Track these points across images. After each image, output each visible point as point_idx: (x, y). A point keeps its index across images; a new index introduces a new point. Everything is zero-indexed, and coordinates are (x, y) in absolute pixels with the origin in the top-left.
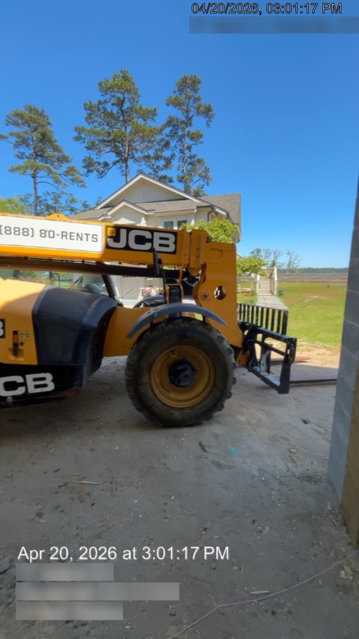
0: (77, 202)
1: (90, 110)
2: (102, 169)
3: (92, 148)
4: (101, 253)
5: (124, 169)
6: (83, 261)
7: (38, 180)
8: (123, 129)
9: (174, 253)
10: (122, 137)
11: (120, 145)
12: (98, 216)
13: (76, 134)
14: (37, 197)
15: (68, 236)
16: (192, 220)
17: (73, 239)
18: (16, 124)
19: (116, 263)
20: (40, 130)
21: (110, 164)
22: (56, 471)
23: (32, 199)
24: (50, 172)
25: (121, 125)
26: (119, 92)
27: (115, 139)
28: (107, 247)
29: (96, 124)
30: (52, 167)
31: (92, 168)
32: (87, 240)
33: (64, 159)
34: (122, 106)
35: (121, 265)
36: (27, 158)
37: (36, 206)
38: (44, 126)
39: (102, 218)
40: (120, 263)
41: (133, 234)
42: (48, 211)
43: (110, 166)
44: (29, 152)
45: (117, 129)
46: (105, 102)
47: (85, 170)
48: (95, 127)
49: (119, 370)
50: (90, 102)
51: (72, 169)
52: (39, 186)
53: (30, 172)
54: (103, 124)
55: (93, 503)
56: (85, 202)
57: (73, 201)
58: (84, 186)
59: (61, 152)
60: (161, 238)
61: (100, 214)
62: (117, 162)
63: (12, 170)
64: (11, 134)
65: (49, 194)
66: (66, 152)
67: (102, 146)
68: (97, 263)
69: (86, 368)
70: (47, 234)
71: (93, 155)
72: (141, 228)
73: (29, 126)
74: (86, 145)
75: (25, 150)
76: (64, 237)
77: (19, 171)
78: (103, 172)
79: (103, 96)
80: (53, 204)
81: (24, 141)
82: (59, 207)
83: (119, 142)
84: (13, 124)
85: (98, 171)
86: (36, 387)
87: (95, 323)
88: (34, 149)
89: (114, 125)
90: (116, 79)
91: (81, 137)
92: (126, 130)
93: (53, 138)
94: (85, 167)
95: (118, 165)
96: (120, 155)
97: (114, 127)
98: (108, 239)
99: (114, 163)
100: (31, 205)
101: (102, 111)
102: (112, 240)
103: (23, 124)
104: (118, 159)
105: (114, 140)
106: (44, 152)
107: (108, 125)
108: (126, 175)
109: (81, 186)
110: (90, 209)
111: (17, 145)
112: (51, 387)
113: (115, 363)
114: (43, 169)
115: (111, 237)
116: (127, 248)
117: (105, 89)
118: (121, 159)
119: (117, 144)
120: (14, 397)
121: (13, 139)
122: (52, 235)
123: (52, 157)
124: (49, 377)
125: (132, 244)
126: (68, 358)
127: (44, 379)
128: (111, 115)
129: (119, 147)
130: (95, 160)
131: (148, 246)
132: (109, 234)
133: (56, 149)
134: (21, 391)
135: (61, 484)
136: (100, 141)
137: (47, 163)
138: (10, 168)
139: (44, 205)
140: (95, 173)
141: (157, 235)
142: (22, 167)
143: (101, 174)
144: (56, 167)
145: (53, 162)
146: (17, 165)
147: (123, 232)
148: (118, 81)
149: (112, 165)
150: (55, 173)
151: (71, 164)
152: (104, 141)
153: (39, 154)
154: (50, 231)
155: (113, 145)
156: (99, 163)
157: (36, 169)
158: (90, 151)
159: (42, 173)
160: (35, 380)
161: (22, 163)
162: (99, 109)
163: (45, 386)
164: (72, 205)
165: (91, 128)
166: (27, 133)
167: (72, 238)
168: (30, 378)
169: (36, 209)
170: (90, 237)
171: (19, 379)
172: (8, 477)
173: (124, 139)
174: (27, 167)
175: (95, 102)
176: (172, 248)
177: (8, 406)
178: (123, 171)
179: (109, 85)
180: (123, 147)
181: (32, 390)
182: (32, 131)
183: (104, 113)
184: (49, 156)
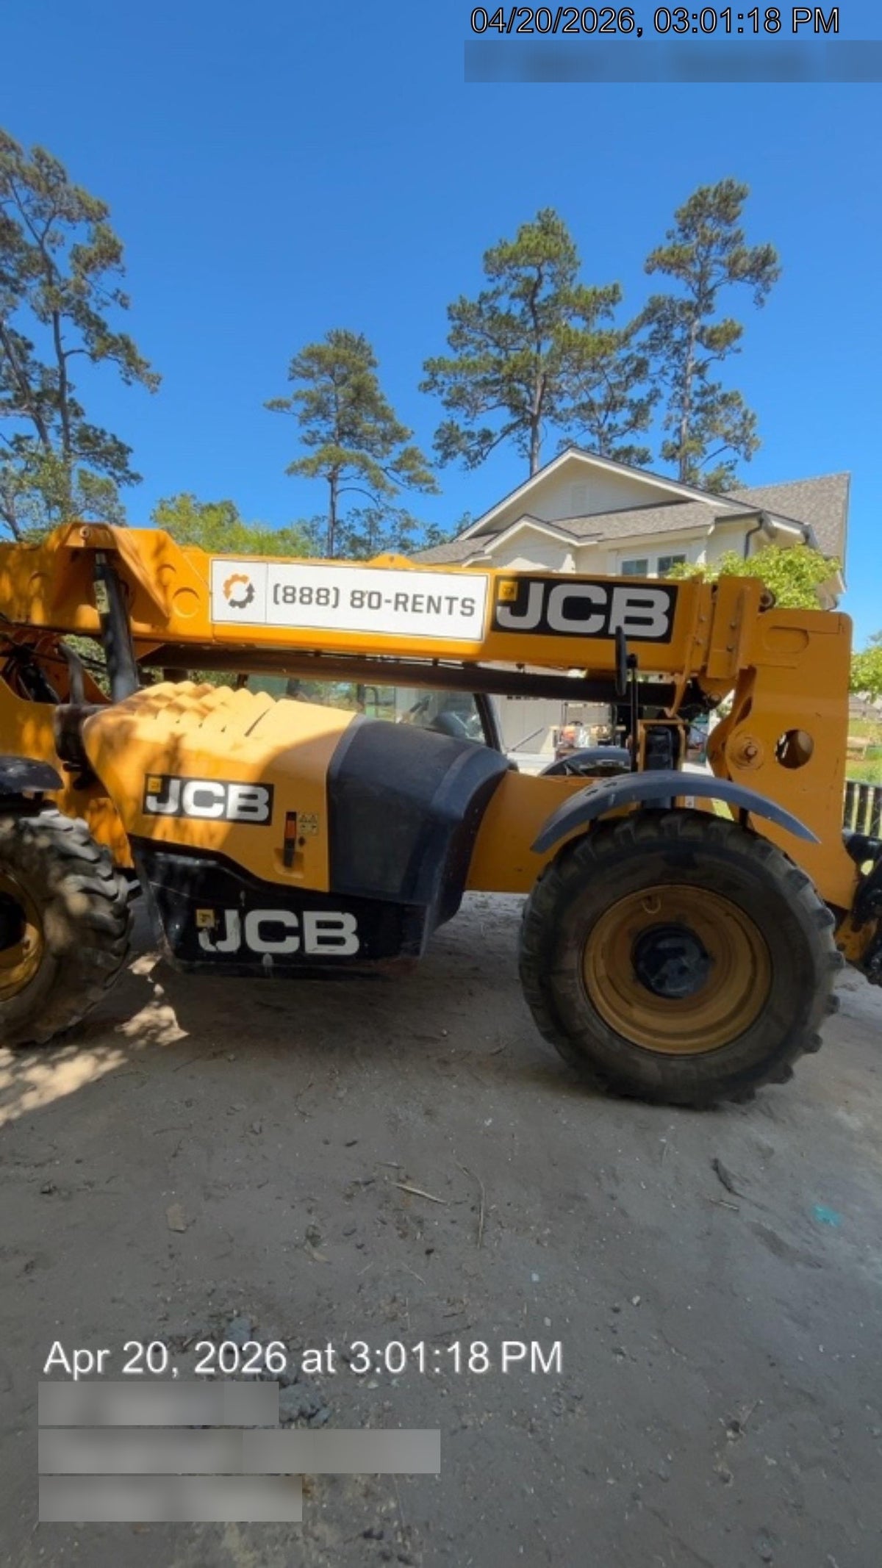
0: (415, 527)
1: (459, 319)
2: (476, 448)
3: (457, 403)
4: (481, 642)
5: (527, 441)
6: (436, 662)
7: (339, 485)
8: (534, 349)
9: (665, 638)
10: (529, 368)
11: (522, 387)
12: (462, 557)
13: (426, 377)
14: (335, 523)
15: (409, 605)
16: (699, 554)
17: (420, 611)
18: (309, 375)
19: (511, 667)
20: (353, 379)
21: (496, 434)
22: (349, 1145)
23: (324, 527)
24: (365, 466)
25: (528, 341)
26: (530, 265)
27: (511, 375)
28: (495, 626)
29: (471, 348)
30: (369, 455)
31: (454, 448)
32: (450, 612)
33: (398, 435)
34: (534, 294)
35: (522, 671)
36: (323, 441)
37: (331, 541)
38: (361, 369)
39: (471, 561)
40: (520, 666)
41: (559, 594)
42: (353, 551)
43: (495, 440)
44: (325, 428)
45: (518, 352)
46: (497, 293)
47: (439, 454)
48: (468, 355)
49: (493, 925)
50: (463, 301)
51: (411, 455)
52: (339, 500)
53: (326, 470)
54: (487, 346)
55: (430, 1246)
56: (433, 526)
57: (408, 524)
58: (434, 490)
59: (390, 419)
60: (631, 603)
61: (467, 552)
62: (513, 427)
63: (292, 471)
64: (296, 397)
65: (358, 514)
66: (400, 420)
67: (479, 394)
68: (464, 665)
69: (430, 912)
70: (366, 599)
71: (459, 418)
72: (582, 578)
73: (332, 376)
74: (445, 397)
75: (320, 425)
76: (401, 607)
77: (305, 471)
78: (479, 453)
79: (491, 280)
80: (365, 534)
81: (320, 409)
82: (378, 540)
83: (520, 381)
84: (303, 376)
85: (467, 453)
86: (322, 941)
87: (459, 809)
88: (338, 420)
89: (513, 342)
90: (526, 236)
91: (436, 383)
92: (539, 350)
93: (378, 394)
94: (439, 447)
95: (514, 434)
96: (521, 411)
97: (512, 347)
98: (499, 608)
99: (506, 432)
100: (321, 540)
101: (487, 315)
102: (507, 610)
103: (321, 372)
104: (515, 420)
105: (510, 378)
106: (355, 425)
107: (497, 344)
108: (531, 456)
109: (427, 490)
110: (443, 542)
111: (305, 419)
112: (351, 946)
113: (484, 907)
114: (351, 460)
115: (505, 604)
116: (543, 628)
117: (496, 263)
118: (522, 420)
119: (516, 385)
120: (277, 957)
121: (299, 407)
122: (374, 603)
123: (372, 433)
124: (350, 921)
125: (557, 620)
126: (395, 883)
127: (338, 925)
128: (508, 321)
129: (518, 392)
130: (463, 429)
131: (595, 623)
132: (501, 597)
133: (383, 415)
134: (290, 945)
135: (360, 1179)
136: (476, 384)
137: (360, 447)
138: (288, 466)
139: (347, 538)
140: (461, 458)
141: (621, 595)
142: (312, 461)
143: (474, 459)
144: (377, 454)
145: (373, 445)
146: (302, 459)
147: (536, 590)
148: (530, 239)
149: (500, 435)
150: (375, 467)
151: (410, 444)
152: (486, 383)
153: (347, 432)
154: (371, 594)
155: (506, 389)
156: (470, 435)
157: (338, 463)
158: (452, 411)
159: (349, 470)
160: (320, 925)
161: (311, 453)
162: (480, 313)
163: (339, 941)
164: (405, 535)
165: (460, 359)
166: (326, 390)
167: (418, 607)
168: (311, 918)
169: (330, 548)
170: (457, 606)
171: (288, 919)
172: (253, 1132)
173: (533, 370)
174: (321, 461)
175: (473, 299)
176: (659, 628)
177: (262, 973)
178: (525, 446)
179: (506, 253)
180: (528, 391)
181: (312, 947)
182: (337, 385)
183: (491, 318)
184: (365, 432)
